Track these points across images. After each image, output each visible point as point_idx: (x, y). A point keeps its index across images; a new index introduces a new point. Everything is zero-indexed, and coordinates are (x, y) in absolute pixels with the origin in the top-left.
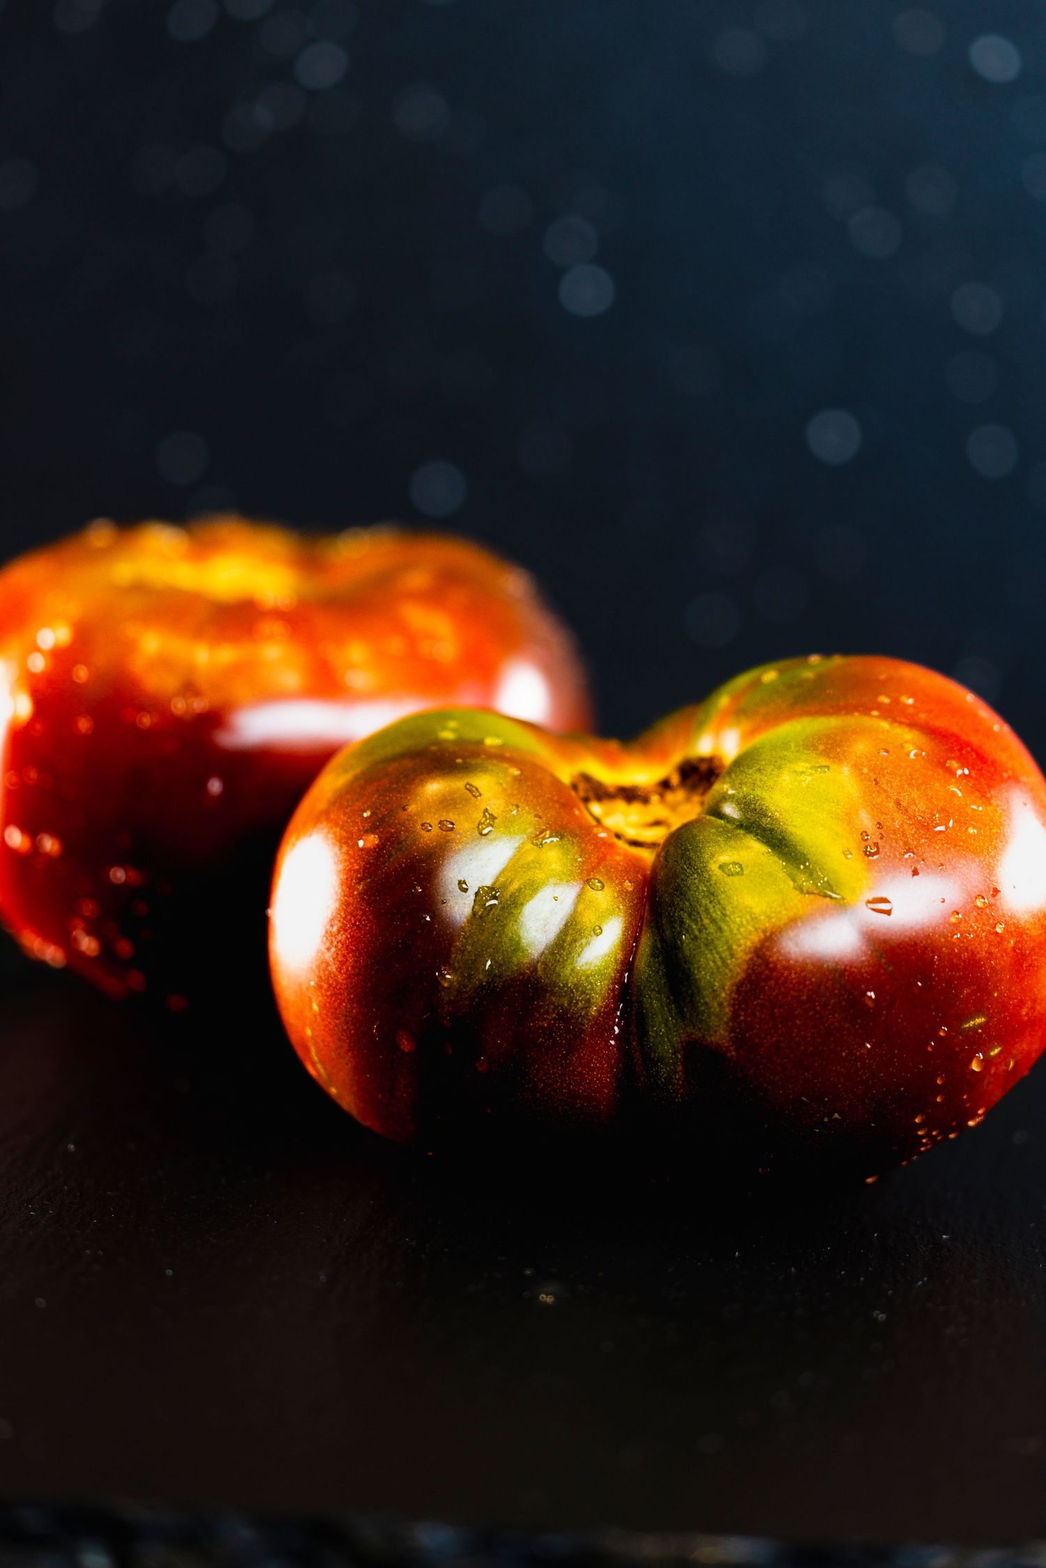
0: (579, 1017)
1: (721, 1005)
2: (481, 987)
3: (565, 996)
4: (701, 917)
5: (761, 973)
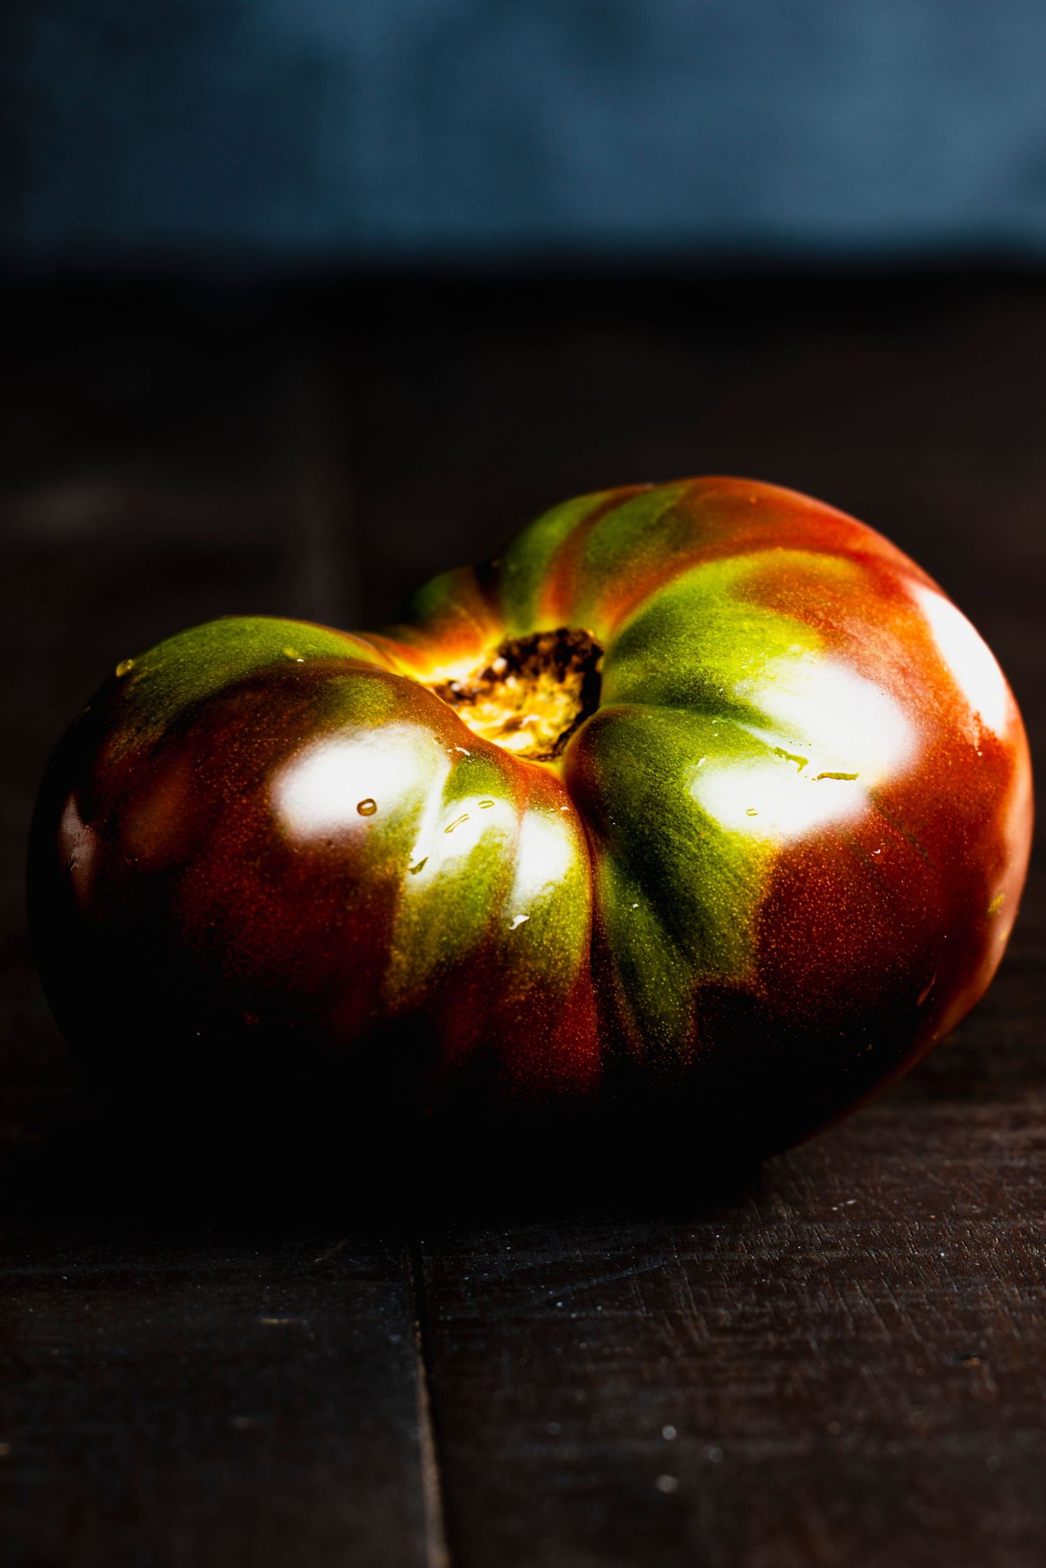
0: (560, 980)
1: (744, 934)
2: (439, 964)
3: (541, 958)
4: (695, 830)
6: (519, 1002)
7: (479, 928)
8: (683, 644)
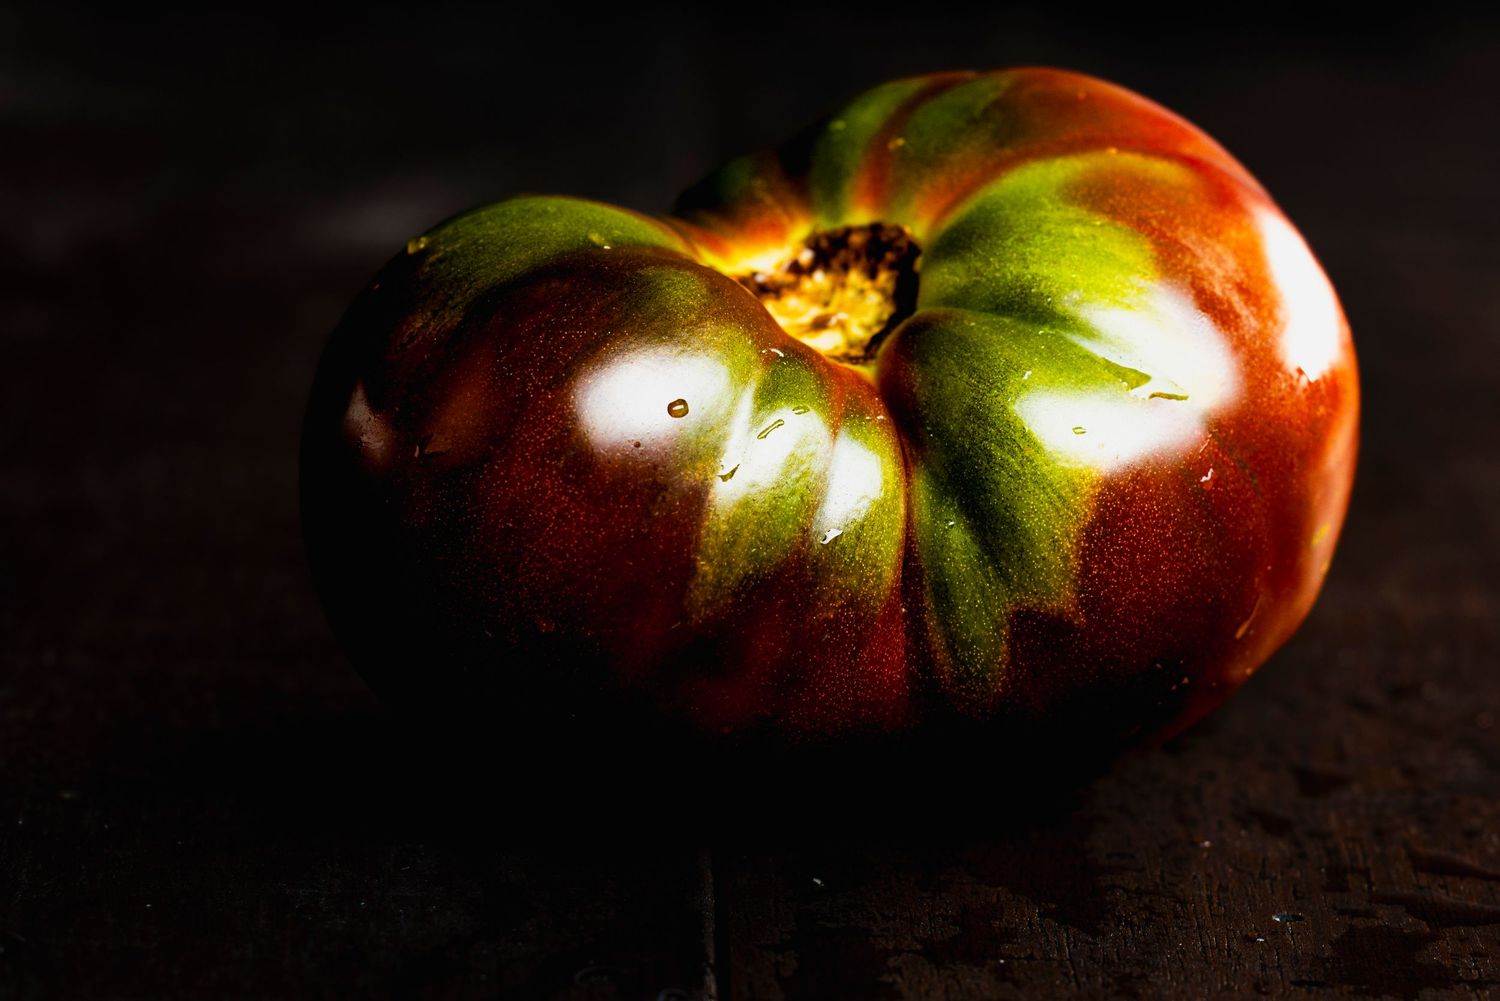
0: (871, 599)
1: (1066, 558)
2: (747, 577)
4: (1019, 446)
5: (1117, 510)
6: (827, 620)
7: (789, 541)
8: (1010, 248)
